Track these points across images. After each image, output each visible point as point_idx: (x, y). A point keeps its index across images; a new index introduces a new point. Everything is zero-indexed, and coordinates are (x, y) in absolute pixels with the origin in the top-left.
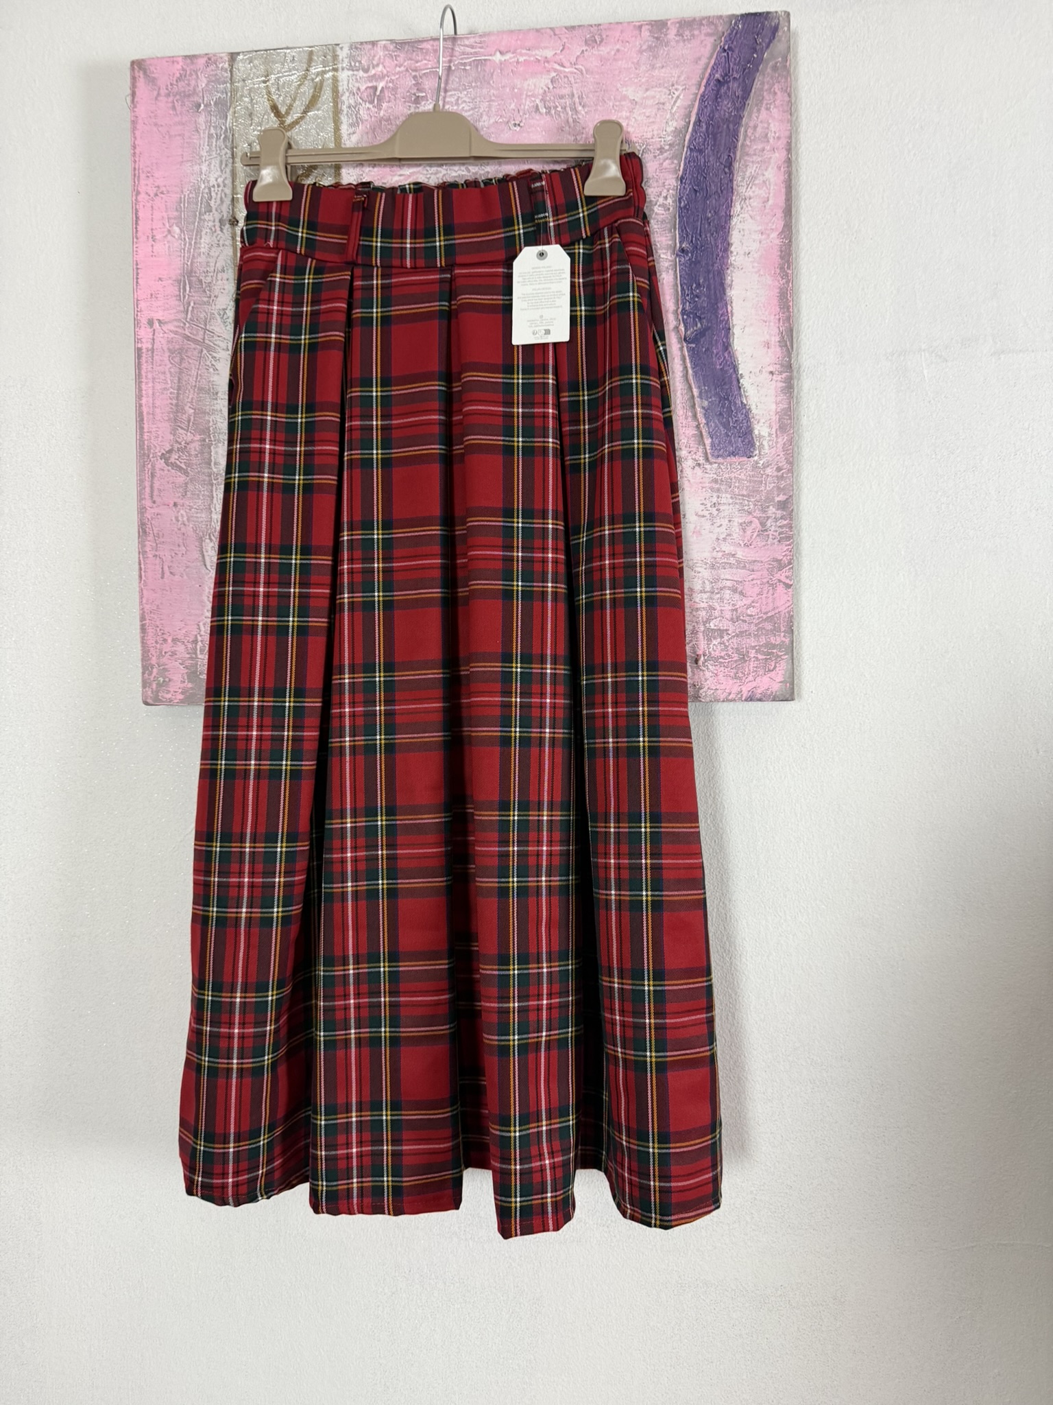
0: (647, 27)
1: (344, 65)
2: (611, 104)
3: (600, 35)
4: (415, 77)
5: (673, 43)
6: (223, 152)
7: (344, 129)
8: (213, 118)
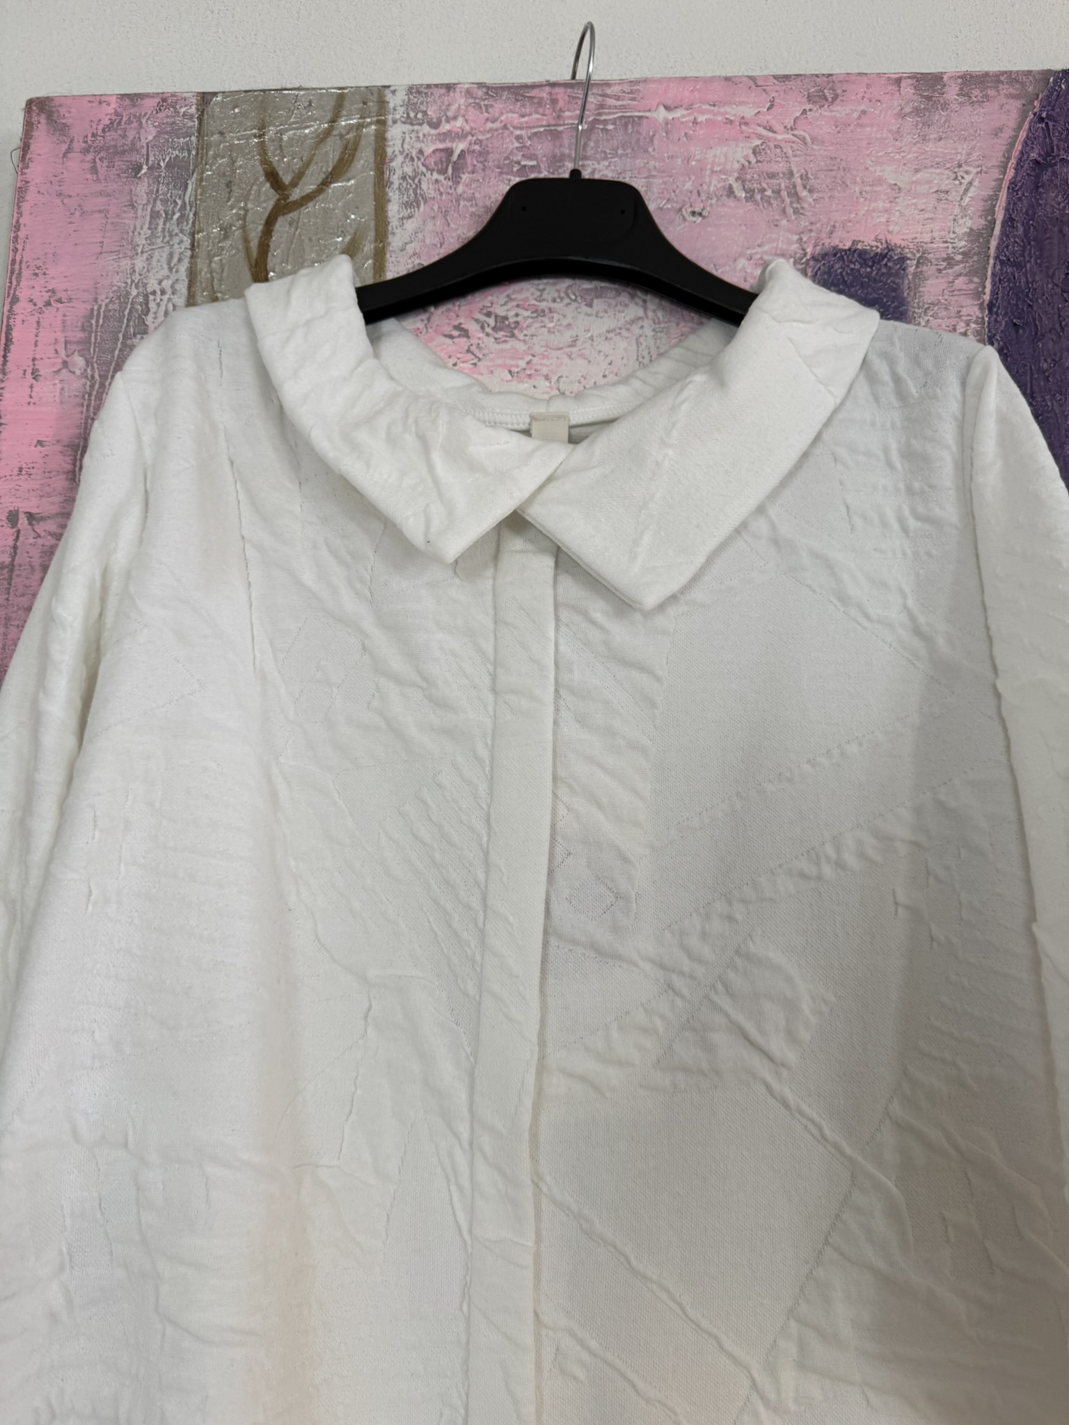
0: (910, 81)
1: (398, 117)
2: (857, 189)
3: (833, 89)
4: (518, 138)
5: (954, 106)
6: (176, 240)
7: (393, 210)
8: (163, 188)
